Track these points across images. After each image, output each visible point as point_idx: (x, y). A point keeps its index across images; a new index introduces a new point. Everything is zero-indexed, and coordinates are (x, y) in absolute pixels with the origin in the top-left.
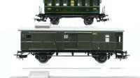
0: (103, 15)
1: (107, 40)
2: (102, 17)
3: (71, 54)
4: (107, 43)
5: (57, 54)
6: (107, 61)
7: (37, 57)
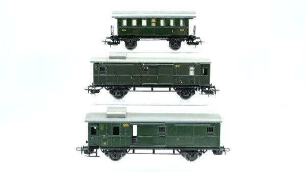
0: (193, 37)
1: (192, 73)
2: (192, 40)
3: (150, 89)
4: (191, 76)
5: (134, 89)
6: (193, 97)
7: (111, 92)
